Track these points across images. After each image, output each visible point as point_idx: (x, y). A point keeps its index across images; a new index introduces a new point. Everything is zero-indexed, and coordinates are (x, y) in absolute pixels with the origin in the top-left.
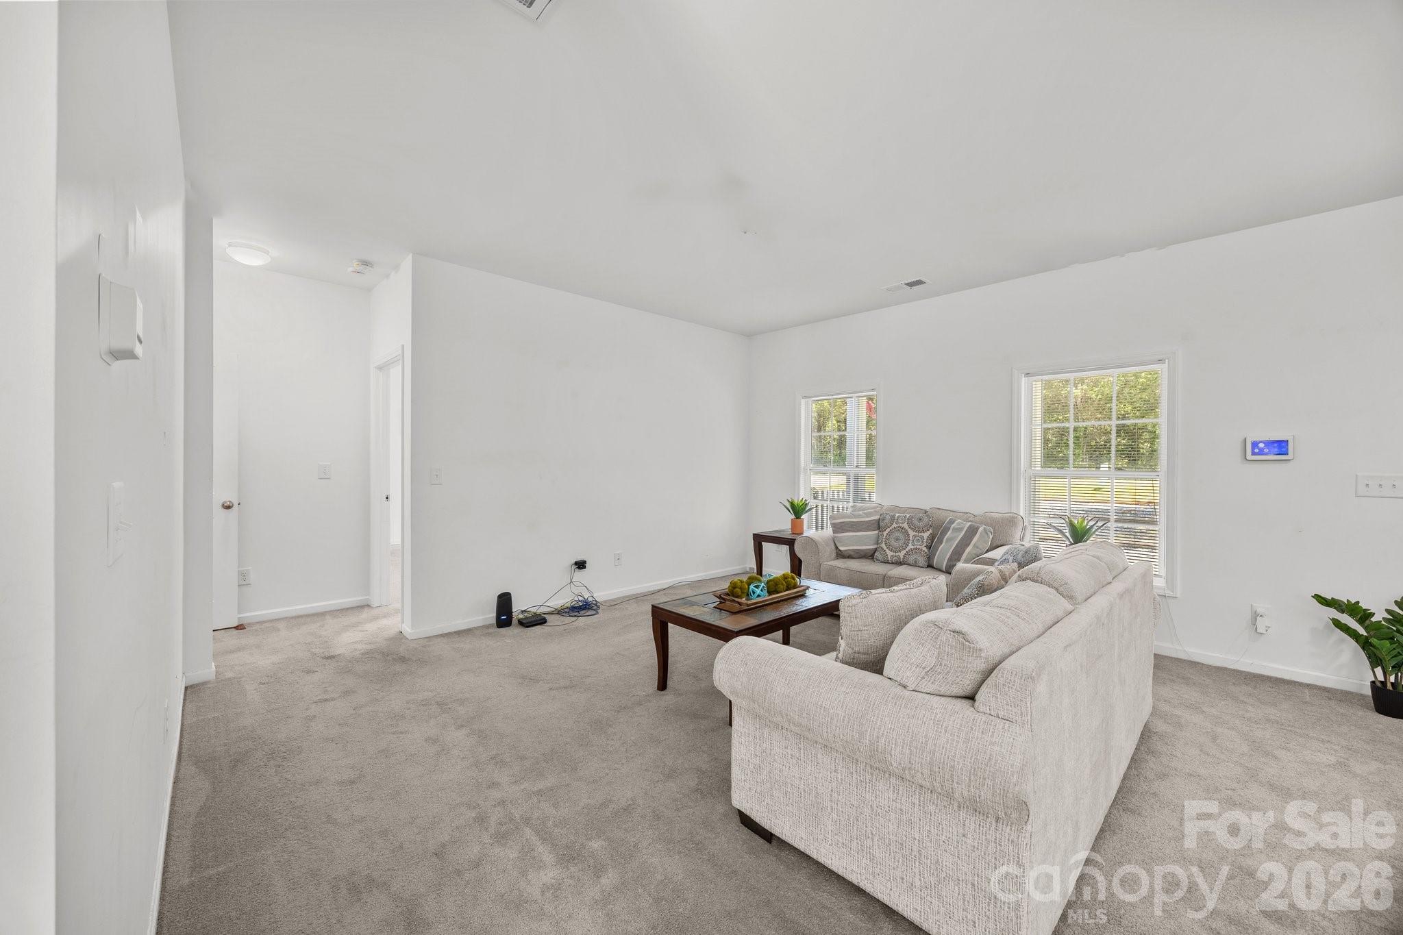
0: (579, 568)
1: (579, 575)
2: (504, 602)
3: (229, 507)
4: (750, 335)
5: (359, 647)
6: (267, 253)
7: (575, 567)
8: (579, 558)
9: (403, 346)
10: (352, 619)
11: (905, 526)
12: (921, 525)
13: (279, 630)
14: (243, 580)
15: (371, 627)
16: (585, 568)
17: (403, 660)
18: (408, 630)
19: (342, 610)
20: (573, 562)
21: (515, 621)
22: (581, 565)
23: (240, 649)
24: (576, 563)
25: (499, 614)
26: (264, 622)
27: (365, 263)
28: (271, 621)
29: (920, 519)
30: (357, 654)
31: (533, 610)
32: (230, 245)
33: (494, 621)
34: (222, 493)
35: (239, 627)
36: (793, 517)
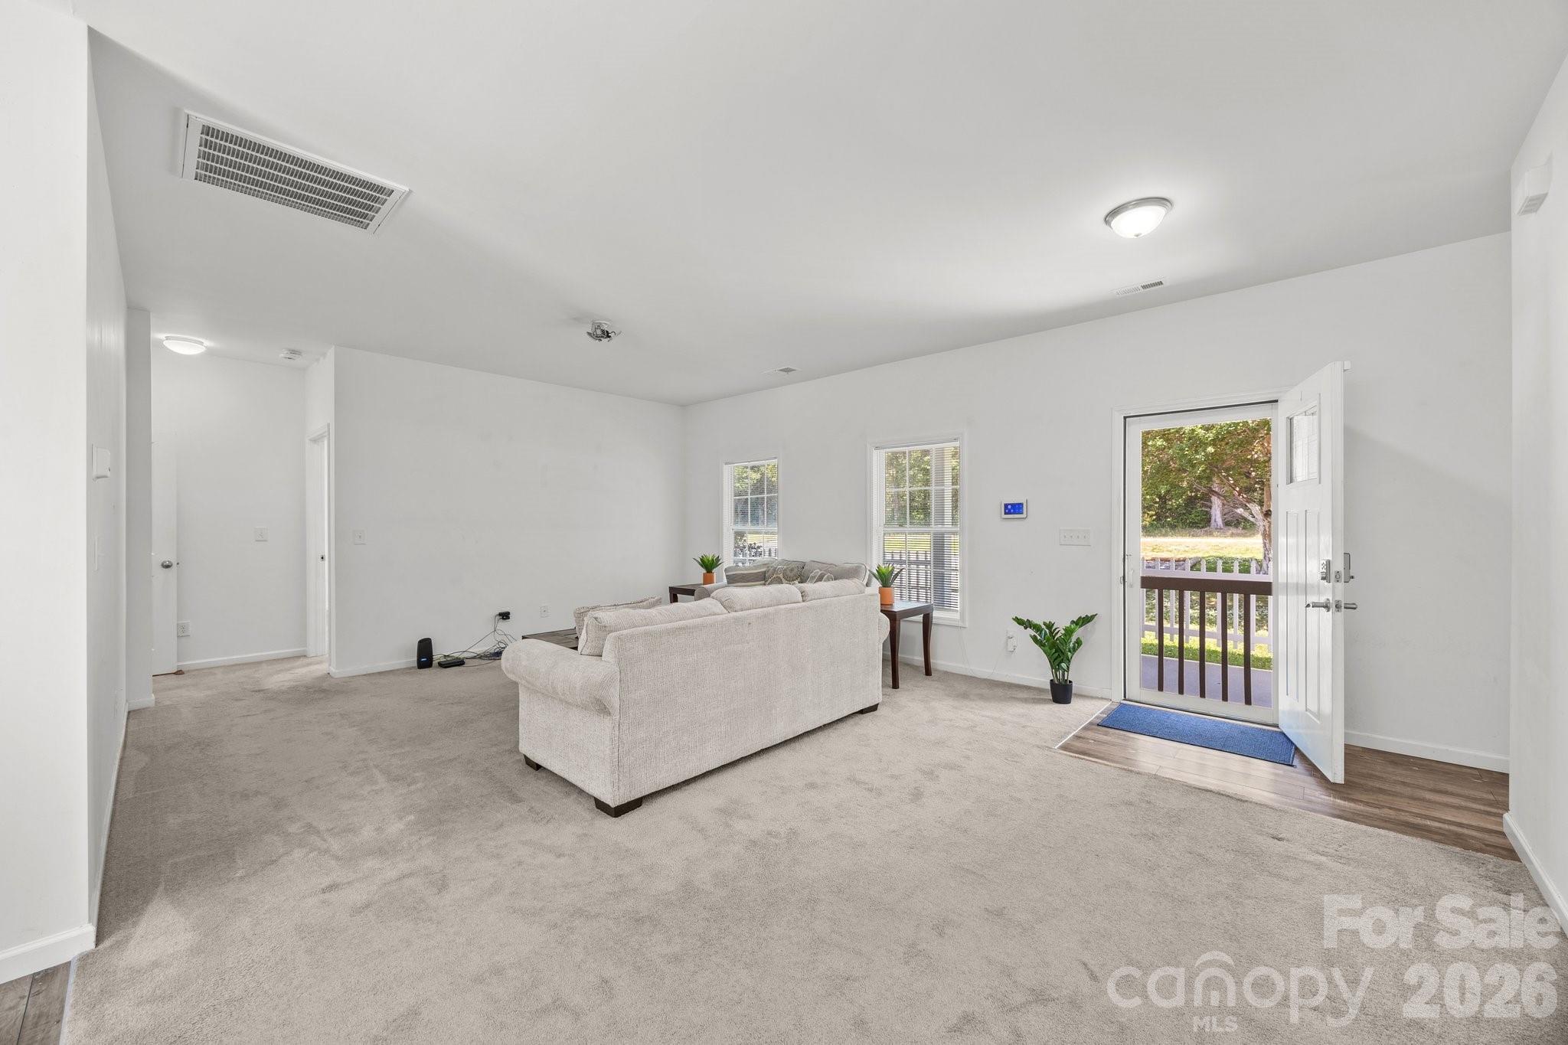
0: (503, 618)
1: (503, 625)
2: (425, 648)
3: (168, 567)
4: (684, 406)
5: (286, 684)
6: (202, 343)
7: (498, 617)
8: (504, 610)
9: (329, 425)
10: (287, 665)
11: (781, 576)
12: (792, 575)
13: (215, 674)
14: (182, 632)
15: (304, 670)
16: (509, 618)
17: (324, 691)
18: (333, 670)
19: (278, 660)
20: (498, 613)
21: (435, 663)
22: (505, 616)
23: (178, 687)
24: (500, 614)
25: (419, 657)
26: (203, 669)
27: (293, 352)
28: (209, 669)
29: (792, 570)
30: (283, 688)
31: (456, 655)
32: (167, 338)
33: (416, 665)
34: (160, 554)
35: (179, 673)
36: (705, 571)
